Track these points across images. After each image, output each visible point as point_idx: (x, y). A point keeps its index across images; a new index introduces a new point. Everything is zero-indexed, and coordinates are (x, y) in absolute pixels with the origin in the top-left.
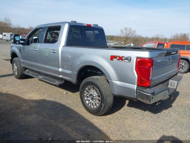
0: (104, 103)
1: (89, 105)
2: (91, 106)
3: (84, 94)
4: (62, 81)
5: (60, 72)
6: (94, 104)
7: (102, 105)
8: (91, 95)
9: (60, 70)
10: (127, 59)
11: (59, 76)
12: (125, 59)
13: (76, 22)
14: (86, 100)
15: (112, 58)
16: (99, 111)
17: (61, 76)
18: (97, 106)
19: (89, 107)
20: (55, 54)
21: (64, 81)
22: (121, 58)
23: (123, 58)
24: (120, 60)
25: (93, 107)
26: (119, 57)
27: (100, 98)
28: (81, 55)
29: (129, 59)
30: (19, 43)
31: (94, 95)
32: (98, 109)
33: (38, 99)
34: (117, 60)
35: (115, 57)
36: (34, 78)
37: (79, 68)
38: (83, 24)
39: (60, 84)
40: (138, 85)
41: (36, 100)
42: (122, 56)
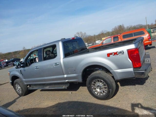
0: (111, 89)
1: (99, 94)
2: (100, 94)
3: (91, 88)
4: (68, 84)
5: (66, 77)
6: (102, 92)
7: (110, 90)
8: (98, 86)
9: (65, 76)
10: (120, 53)
11: (65, 81)
12: (119, 53)
13: (65, 39)
14: (95, 91)
15: (109, 55)
16: (109, 95)
17: (66, 81)
18: (105, 92)
19: (98, 96)
20: (58, 66)
21: (69, 83)
22: (116, 54)
23: (118, 53)
24: (116, 55)
25: (102, 95)
26: (114, 53)
27: (106, 86)
28: (82, 60)
29: (122, 52)
30: (20, 66)
31: (101, 86)
32: (108, 94)
33: (54, 104)
34: (113, 55)
35: (111, 54)
36: (37, 90)
37: (83, 70)
38: (70, 38)
39: (68, 87)
40: (134, 68)
41: (53, 106)
42: (116, 52)
